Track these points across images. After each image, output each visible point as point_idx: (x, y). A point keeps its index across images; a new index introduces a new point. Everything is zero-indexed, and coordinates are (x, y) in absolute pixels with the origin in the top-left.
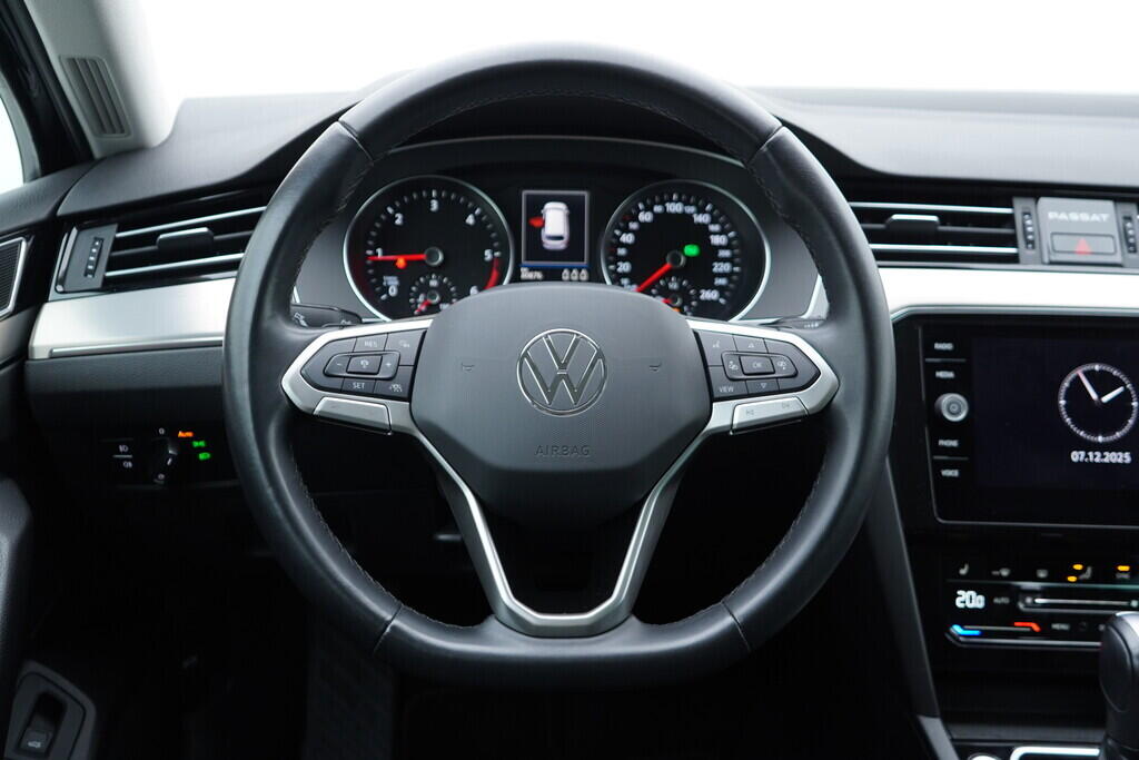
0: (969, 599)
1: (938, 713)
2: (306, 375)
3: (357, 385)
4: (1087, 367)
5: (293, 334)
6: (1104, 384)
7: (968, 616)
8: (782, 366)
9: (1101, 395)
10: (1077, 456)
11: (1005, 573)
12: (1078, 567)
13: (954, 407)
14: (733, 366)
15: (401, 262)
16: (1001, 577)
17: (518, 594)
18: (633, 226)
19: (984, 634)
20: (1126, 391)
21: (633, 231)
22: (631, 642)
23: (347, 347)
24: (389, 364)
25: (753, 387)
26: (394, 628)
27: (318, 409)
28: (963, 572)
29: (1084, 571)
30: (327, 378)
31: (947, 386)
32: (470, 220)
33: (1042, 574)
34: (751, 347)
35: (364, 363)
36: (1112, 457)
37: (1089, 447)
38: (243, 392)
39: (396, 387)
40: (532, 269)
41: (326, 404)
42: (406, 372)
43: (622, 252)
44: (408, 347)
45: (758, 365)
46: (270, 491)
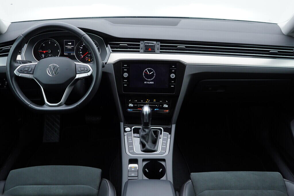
0: (131, 105)
1: (123, 121)
2: (18, 71)
3: (25, 72)
4: (148, 69)
5: (16, 65)
6: (150, 71)
7: (131, 108)
8: (86, 69)
9: (150, 73)
10: (145, 82)
11: (136, 101)
12: (148, 100)
13: (126, 75)
14: (79, 69)
15: (44, 52)
16: (136, 102)
17: (48, 101)
18: (82, 46)
19: (133, 110)
20: (154, 72)
21: (82, 47)
22: (64, 108)
23: (24, 67)
24: (30, 69)
25: (82, 72)
26: (30, 105)
27: (20, 75)
28: (130, 101)
29: (148, 101)
30: (21, 71)
31: (125, 72)
32: (55, 45)
33: (142, 101)
34: (82, 66)
35: (26, 69)
36: (151, 83)
37: (147, 81)
38: (9, 73)
39: (31, 72)
40: (66, 53)
41: (21, 75)
42: (33, 70)
43: (80, 50)
44: (33, 67)
45: (82, 69)
46: (13, 87)
